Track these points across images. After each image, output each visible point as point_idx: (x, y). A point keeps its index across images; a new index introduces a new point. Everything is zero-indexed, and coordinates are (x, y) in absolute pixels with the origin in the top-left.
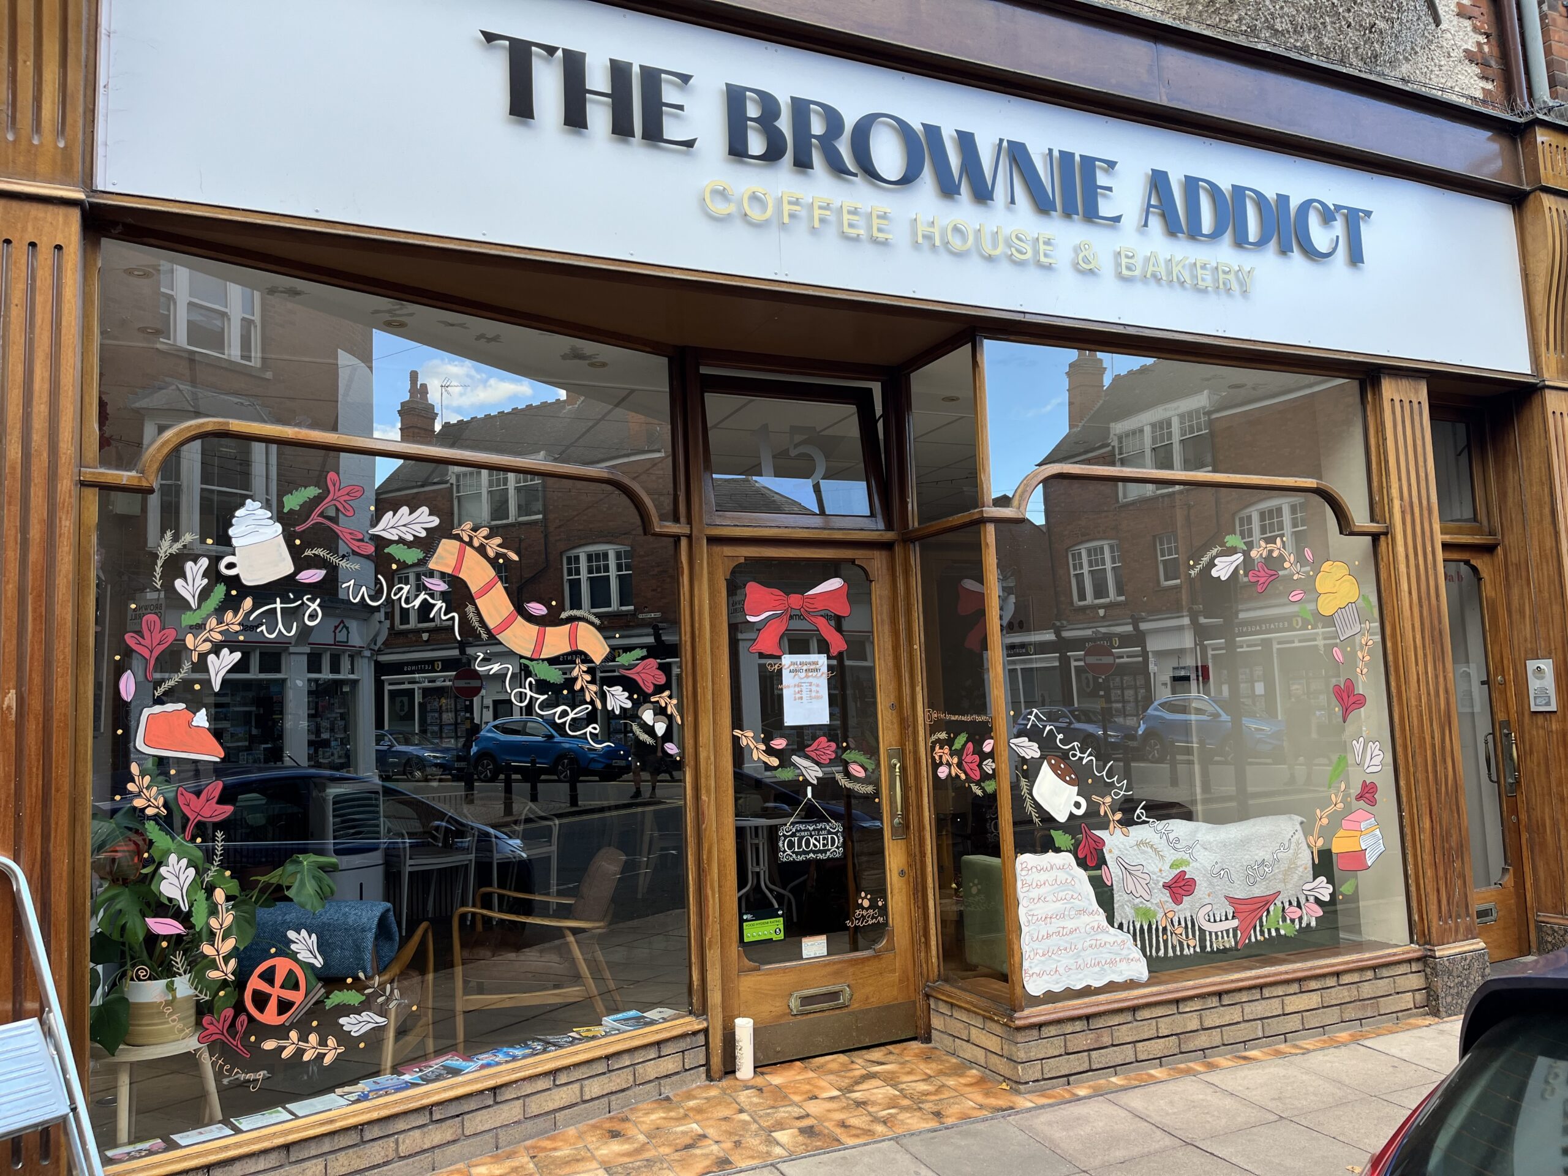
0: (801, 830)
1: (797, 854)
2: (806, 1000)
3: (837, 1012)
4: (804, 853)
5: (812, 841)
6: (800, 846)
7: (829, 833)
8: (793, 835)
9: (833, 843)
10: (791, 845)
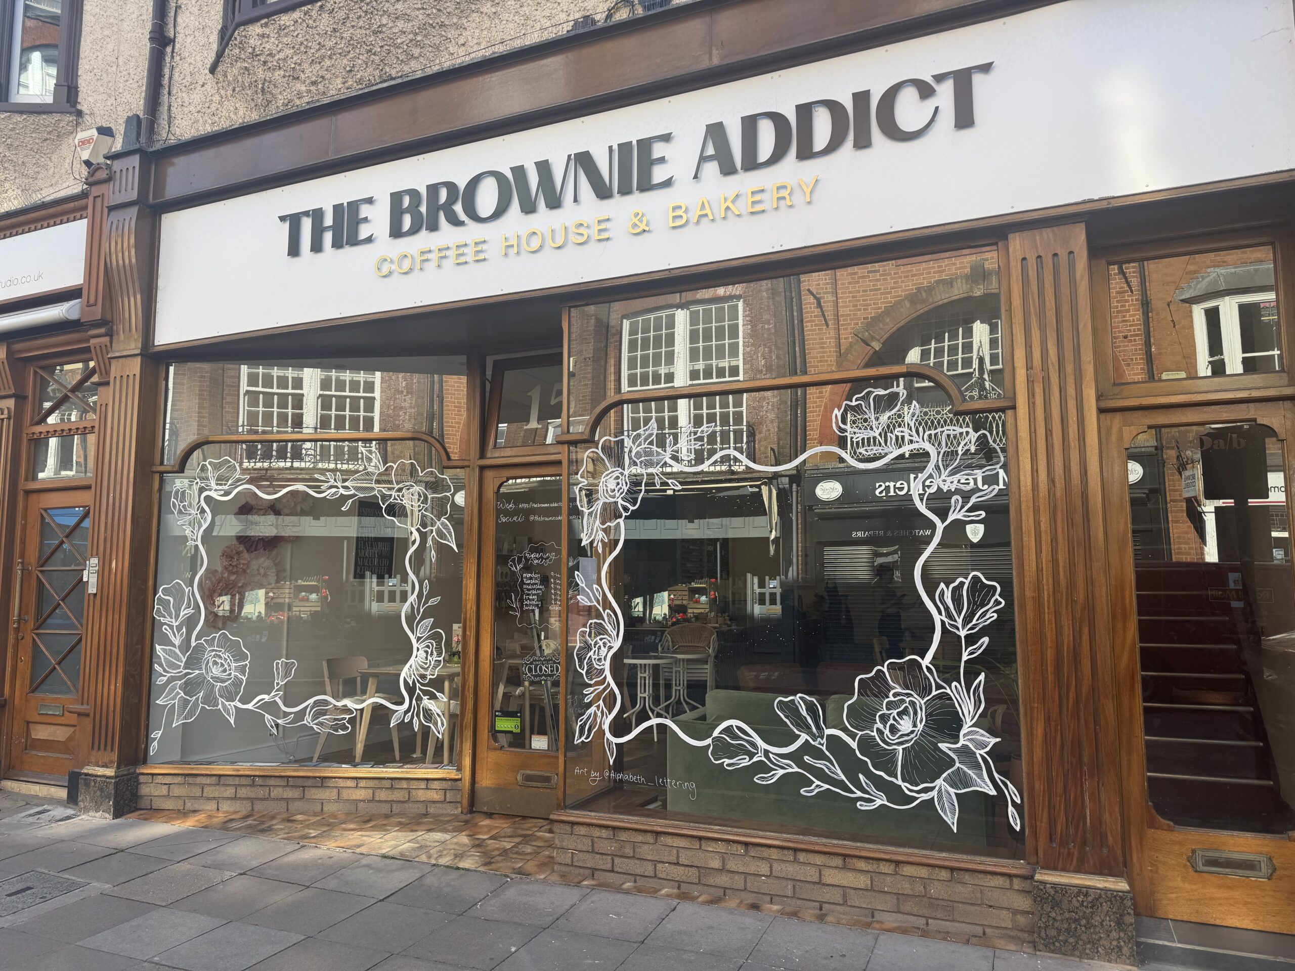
0: (536, 661)
1: (534, 676)
2: (528, 778)
3: (549, 791)
4: (538, 675)
5: (544, 668)
6: (536, 671)
7: (555, 663)
8: (531, 663)
9: (557, 670)
10: (530, 670)
